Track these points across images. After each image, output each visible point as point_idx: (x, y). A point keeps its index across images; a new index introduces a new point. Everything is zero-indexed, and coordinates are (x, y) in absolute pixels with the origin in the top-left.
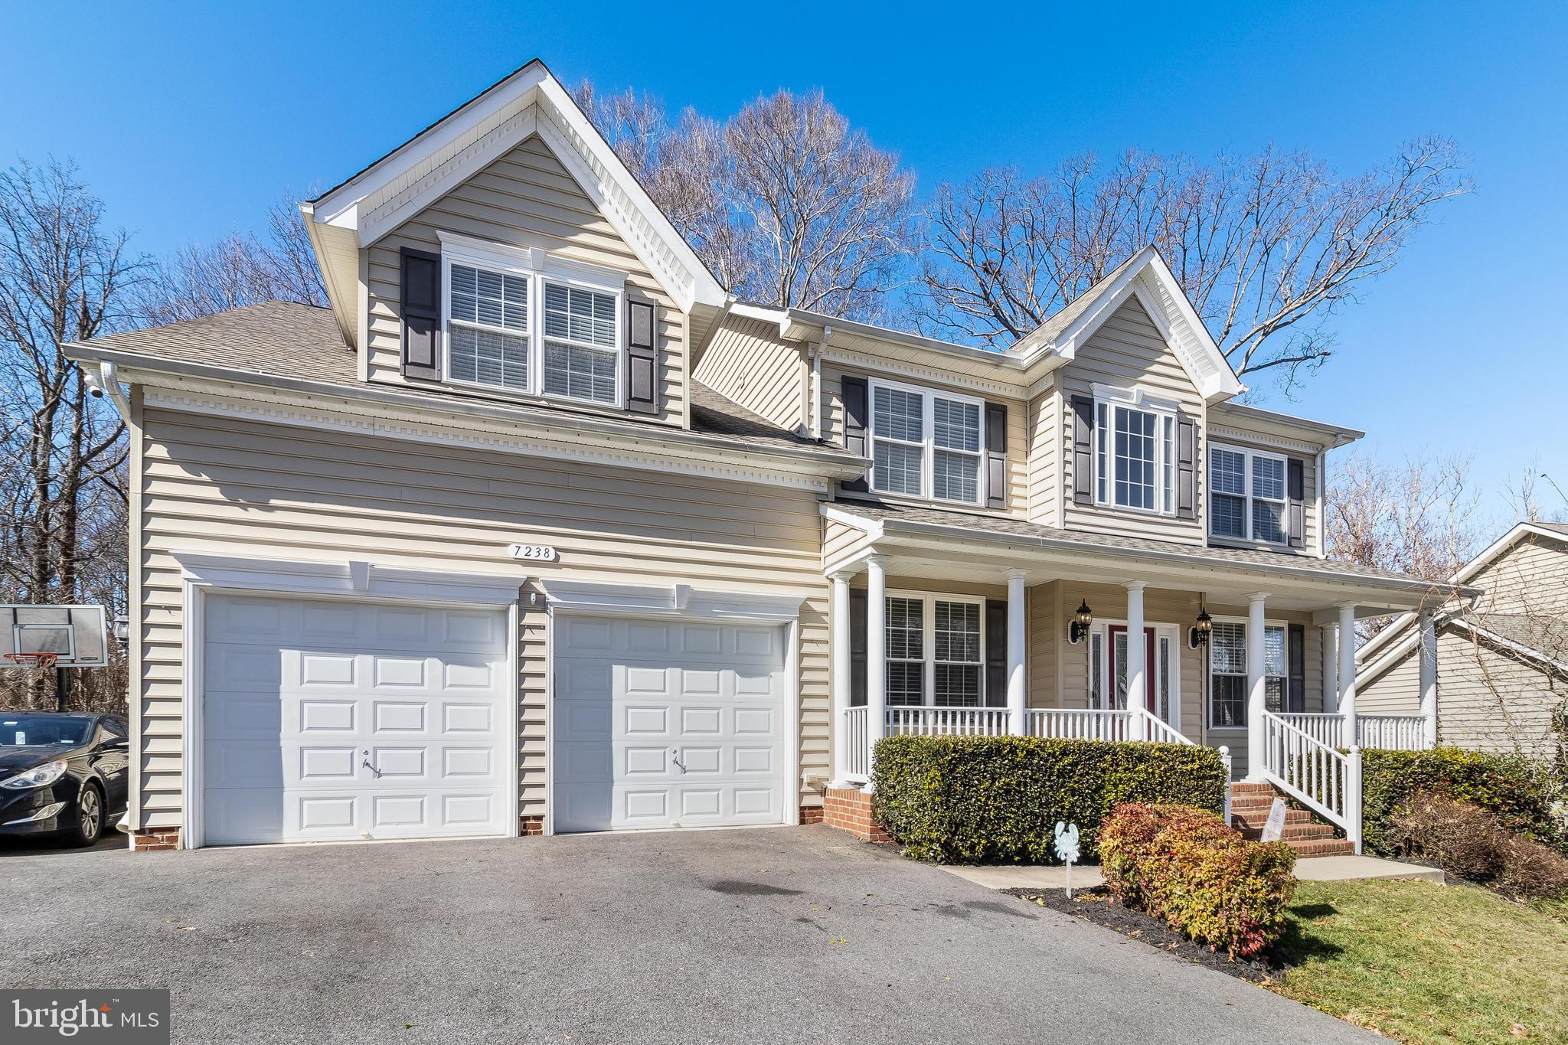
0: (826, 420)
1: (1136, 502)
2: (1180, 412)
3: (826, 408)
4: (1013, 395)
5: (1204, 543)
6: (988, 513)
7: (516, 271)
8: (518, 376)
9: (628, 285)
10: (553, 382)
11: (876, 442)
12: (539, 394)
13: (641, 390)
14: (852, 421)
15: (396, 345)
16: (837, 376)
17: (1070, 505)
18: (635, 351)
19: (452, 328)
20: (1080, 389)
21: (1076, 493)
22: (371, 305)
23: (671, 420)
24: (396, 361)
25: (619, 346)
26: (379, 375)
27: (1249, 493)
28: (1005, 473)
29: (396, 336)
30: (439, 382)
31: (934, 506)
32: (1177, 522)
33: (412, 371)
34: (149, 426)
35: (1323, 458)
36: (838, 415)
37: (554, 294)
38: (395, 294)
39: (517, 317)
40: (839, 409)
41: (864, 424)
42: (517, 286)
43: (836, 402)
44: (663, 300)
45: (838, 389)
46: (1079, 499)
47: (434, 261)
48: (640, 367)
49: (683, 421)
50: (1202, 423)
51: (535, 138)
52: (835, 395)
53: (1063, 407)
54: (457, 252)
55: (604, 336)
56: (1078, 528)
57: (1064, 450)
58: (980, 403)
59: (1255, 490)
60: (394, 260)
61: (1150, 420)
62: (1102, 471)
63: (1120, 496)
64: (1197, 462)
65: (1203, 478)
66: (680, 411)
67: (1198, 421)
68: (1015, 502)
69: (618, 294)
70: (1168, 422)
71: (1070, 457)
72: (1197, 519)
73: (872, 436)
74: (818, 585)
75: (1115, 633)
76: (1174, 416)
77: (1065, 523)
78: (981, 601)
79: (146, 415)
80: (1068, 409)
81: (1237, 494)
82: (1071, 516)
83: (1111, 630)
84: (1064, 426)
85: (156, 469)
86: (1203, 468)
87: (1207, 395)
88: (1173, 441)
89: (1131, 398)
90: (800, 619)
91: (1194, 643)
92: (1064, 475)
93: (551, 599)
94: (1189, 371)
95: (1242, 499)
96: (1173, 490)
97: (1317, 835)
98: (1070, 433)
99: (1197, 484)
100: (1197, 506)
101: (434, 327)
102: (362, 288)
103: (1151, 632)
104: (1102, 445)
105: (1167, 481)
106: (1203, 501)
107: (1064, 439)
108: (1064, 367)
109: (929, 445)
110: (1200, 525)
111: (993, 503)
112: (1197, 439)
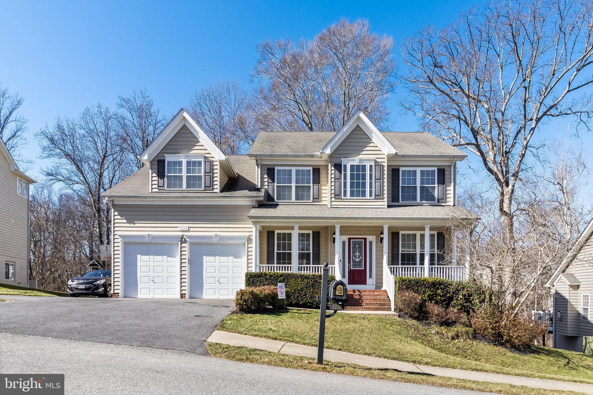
0: (262, 182)
1: (358, 195)
2: (376, 162)
3: (262, 178)
4: (322, 164)
5: (386, 207)
6: (314, 203)
7: (181, 160)
8: (181, 186)
9: (205, 157)
10: (188, 186)
11: (277, 186)
12: (185, 189)
13: (208, 184)
14: (270, 181)
15: (156, 182)
16: (266, 168)
17: (333, 199)
18: (206, 174)
19: (167, 176)
20: (337, 161)
21: (335, 195)
22: (152, 174)
23: (215, 191)
24: (156, 186)
25: (202, 174)
26: (154, 190)
27: (418, 184)
28: (319, 191)
29: (156, 180)
30: (165, 190)
31: (295, 203)
32: (375, 200)
33: (160, 188)
34: (115, 208)
35: (455, 166)
36: (266, 180)
37: (188, 163)
38: (156, 171)
39: (180, 171)
40: (266, 178)
41: (274, 182)
42: (180, 163)
43: (266, 176)
44: (213, 159)
45: (266, 172)
46: (336, 197)
47: (163, 161)
48: (208, 178)
49: (218, 191)
50: (385, 164)
51: (184, 125)
52: (265, 174)
53: (331, 168)
54: (169, 158)
55: (200, 172)
56: (336, 206)
57: (331, 182)
58: (311, 169)
59: (422, 183)
60: (156, 163)
61: (364, 167)
62: (345, 187)
63: (352, 194)
64: (383, 178)
65: (386, 184)
66: (217, 188)
67: (384, 164)
68: (323, 199)
69: (202, 160)
70: (371, 166)
71: (333, 184)
72: (383, 198)
73: (276, 184)
74: (252, 232)
75: (351, 240)
76: (373, 164)
77: (331, 205)
78: (310, 232)
79: (114, 206)
80: (333, 168)
81: (413, 185)
82: (333, 203)
83: (350, 239)
84: (331, 174)
85: (116, 217)
86: (386, 180)
87: (386, 154)
88: (373, 173)
89: (355, 161)
90: (248, 241)
91: (381, 242)
92: (331, 190)
93: (187, 240)
94: (380, 147)
95: (416, 187)
96: (373, 189)
97: (384, 305)
98: (333, 176)
99: (383, 186)
100: (383, 194)
101: (164, 177)
102: (150, 171)
103: (365, 239)
104: (345, 178)
105: (371, 187)
106: (386, 192)
107: (331, 178)
108: (331, 155)
109: (293, 185)
110: (384, 200)
111: (315, 200)
112: (383, 170)
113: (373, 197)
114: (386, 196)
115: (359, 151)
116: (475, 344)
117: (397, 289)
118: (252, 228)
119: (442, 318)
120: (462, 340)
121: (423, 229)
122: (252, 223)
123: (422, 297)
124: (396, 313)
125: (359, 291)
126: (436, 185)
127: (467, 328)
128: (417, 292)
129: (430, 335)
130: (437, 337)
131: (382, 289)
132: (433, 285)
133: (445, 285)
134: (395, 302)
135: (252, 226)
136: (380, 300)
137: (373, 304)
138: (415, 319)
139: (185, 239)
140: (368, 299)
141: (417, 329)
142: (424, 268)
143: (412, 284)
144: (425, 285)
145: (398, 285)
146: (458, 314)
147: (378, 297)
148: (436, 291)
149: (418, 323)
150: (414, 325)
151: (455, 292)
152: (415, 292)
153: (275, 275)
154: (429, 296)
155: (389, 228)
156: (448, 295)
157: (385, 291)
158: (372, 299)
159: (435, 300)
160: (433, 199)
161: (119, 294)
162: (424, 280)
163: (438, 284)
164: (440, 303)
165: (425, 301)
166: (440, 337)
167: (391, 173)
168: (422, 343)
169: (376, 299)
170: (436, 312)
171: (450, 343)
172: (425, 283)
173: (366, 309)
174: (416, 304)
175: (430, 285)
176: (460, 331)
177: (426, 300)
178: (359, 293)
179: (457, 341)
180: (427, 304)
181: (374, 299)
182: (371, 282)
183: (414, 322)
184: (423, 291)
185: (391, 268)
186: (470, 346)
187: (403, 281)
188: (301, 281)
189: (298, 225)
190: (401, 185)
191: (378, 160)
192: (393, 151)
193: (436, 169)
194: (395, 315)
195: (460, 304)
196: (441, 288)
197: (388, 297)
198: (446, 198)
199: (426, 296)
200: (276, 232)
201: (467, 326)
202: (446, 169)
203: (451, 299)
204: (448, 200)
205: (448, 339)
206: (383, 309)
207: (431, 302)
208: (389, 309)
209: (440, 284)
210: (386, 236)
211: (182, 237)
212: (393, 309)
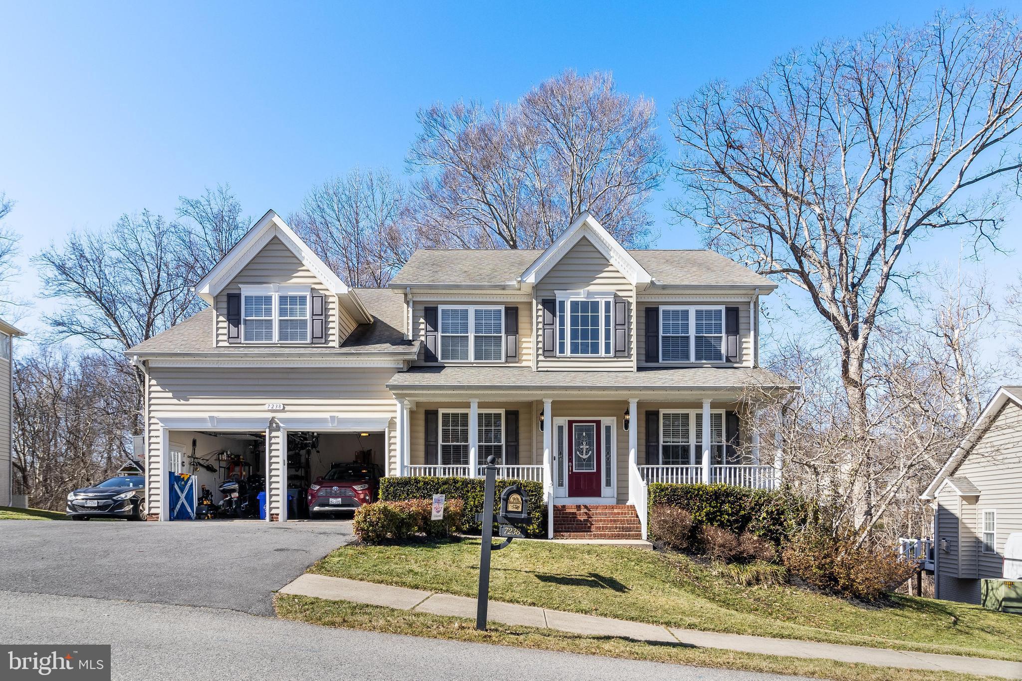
0: (416, 329)
1: (585, 351)
2: (616, 296)
3: (415, 324)
4: (522, 300)
5: (635, 369)
6: (507, 365)
7: (269, 293)
8: (269, 336)
9: (313, 289)
10: (282, 336)
11: (442, 337)
12: (277, 342)
13: (318, 333)
14: (429, 328)
15: (225, 331)
16: (422, 307)
17: (541, 358)
18: (315, 317)
19: (245, 320)
20: (547, 295)
21: (544, 351)
22: (217, 318)
23: (331, 344)
24: (225, 338)
25: (308, 317)
26: (221, 344)
27: (692, 333)
28: (516, 344)
29: (226, 328)
30: (240, 343)
31: (475, 365)
32: (616, 359)
33: (231, 340)
34: (151, 373)
35: (756, 302)
36: (422, 326)
37: (283, 299)
38: (225, 311)
39: (269, 312)
40: (423, 323)
41: (436, 330)
42: (268, 300)
43: (422, 320)
44: (327, 293)
45: (422, 313)
46: (547, 354)
47: (238, 296)
48: (318, 324)
49: (336, 344)
50: (633, 301)
51: (275, 237)
52: (421, 317)
53: (537, 306)
54: (247, 291)
55: (303, 313)
56: (546, 369)
57: (538, 330)
58: (502, 308)
59: (698, 330)
60: (225, 299)
61: (595, 305)
62: (562, 336)
63: (574, 349)
64: (630, 323)
65: (634, 332)
66: (334, 340)
67: (630, 300)
68: (524, 357)
69: (308, 294)
70: (608, 304)
71: (540, 332)
72: (629, 356)
73: (440, 334)
74: (396, 411)
75: (574, 424)
76: (612, 300)
77: (537, 368)
78: (502, 411)
79: (150, 370)
80: (540, 307)
81: (683, 335)
82: (540, 364)
83: (570, 423)
84: (538, 317)
85: (153, 389)
86: (634, 326)
87: (634, 284)
88: (612, 314)
89: (580, 295)
90: (389, 427)
91: (627, 427)
92: (538, 343)
93: (281, 425)
94: (623, 273)
95: (688, 337)
96: (612, 341)
97: (629, 529)
98: (540, 319)
99: (630, 336)
100: (630, 349)
101: (239, 323)
102: (215, 312)
103: (598, 423)
104: (562, 323)
105: (608, 337)
106: (634, 345)
107: (538, 323)
108: (536, 285)
109: (471, 336)
110: (632, 359)
111: (509, 359)
112: (630, 310)
113: (612, 354)
114: (634, 352)
115: (588, 279)
116: (788, 592)
117: (652, 503)
118: (396, 405)
119: (731, 550)
120: (766, 587)
121: (699, 405)
122: (394, 397)
123: (696, 516)
124: (648, 543)
125: (586, 507)
126: (724, 335)
127: (775, 567)
128: (686, 507)
129: (708, 578)
130: (721, 582)
131: (627, 504)
132: (716, 496)
133: (736, 496)
134: (648, 524)
135: (395, 402)
136: (622, 521)
137: (610, 528)
138: (682, 553)
139: (277, 423)
140: (601, 521)
141: (685, 569)
142: (701, 469)
143: (678, 495)
144: (702, 496)
145: (653, 496)
146: (760, 544)
147: (620, 517)
148: (721, 506)
149: (688, 559)
150: (679, 562)
151: (754, 508)
152: (683, 508)
153: (433, 482)
154: (707, 514)
155: (640, 405)
156: (742, 513)
157: (633, 507)
158: (608, 520)
159: (719, 520)
160: (718, 356)
161: (159, 516)
162: (699, 489)
163: (723, 495)
164: (729, 526)
165: (701, 522)
166: (726, 581)
167: (643, 314)
168: (693, 592)
169: (615, 521)
170: (720, 540)
171: (743, 591)
172: (701, 492)
173: (596, 537)
174: (684, 527)
175: (711, 496)
176: (762, 571)
177: (704, 522)
178: (586, 511)
179: (756, 587)
180: (704, 527)
181: (611, 521)
182: (608, 493)
183: (682, 557)
184: (698, 506)
185: (643, 469)
186: (778, 596)
187: (662, 490)
188: (480, 491)
189: (477, 400)
190: (661, 334)
191: (620, 294)
192: (647, 279)
193: (722, 308)
194: (646, 546)
195: (764, 527)
196: (729, 502)
197: (637, 516)
198: (741, 355)
199: (703, 514)
200: (441, 411)
201: (774, 563)
202: (741, 308)
203: (747, 519)
204: (745, 358)
205: (740, 584)
206: (628, 537)
207: (712, 524)
208: (639, 537)
209: (728, 494)
210: (633, 417)
211: (272, 420)
212: (644, 536)
